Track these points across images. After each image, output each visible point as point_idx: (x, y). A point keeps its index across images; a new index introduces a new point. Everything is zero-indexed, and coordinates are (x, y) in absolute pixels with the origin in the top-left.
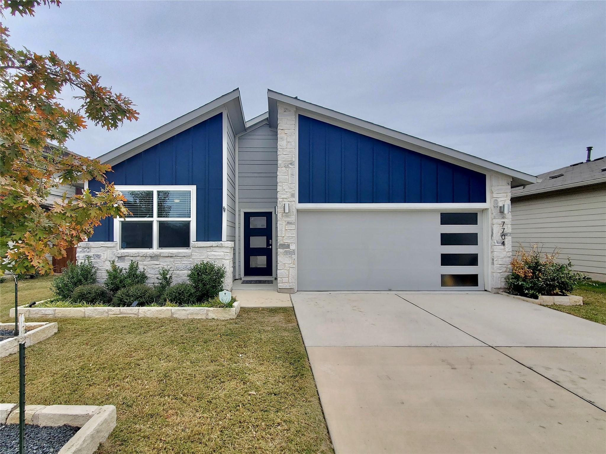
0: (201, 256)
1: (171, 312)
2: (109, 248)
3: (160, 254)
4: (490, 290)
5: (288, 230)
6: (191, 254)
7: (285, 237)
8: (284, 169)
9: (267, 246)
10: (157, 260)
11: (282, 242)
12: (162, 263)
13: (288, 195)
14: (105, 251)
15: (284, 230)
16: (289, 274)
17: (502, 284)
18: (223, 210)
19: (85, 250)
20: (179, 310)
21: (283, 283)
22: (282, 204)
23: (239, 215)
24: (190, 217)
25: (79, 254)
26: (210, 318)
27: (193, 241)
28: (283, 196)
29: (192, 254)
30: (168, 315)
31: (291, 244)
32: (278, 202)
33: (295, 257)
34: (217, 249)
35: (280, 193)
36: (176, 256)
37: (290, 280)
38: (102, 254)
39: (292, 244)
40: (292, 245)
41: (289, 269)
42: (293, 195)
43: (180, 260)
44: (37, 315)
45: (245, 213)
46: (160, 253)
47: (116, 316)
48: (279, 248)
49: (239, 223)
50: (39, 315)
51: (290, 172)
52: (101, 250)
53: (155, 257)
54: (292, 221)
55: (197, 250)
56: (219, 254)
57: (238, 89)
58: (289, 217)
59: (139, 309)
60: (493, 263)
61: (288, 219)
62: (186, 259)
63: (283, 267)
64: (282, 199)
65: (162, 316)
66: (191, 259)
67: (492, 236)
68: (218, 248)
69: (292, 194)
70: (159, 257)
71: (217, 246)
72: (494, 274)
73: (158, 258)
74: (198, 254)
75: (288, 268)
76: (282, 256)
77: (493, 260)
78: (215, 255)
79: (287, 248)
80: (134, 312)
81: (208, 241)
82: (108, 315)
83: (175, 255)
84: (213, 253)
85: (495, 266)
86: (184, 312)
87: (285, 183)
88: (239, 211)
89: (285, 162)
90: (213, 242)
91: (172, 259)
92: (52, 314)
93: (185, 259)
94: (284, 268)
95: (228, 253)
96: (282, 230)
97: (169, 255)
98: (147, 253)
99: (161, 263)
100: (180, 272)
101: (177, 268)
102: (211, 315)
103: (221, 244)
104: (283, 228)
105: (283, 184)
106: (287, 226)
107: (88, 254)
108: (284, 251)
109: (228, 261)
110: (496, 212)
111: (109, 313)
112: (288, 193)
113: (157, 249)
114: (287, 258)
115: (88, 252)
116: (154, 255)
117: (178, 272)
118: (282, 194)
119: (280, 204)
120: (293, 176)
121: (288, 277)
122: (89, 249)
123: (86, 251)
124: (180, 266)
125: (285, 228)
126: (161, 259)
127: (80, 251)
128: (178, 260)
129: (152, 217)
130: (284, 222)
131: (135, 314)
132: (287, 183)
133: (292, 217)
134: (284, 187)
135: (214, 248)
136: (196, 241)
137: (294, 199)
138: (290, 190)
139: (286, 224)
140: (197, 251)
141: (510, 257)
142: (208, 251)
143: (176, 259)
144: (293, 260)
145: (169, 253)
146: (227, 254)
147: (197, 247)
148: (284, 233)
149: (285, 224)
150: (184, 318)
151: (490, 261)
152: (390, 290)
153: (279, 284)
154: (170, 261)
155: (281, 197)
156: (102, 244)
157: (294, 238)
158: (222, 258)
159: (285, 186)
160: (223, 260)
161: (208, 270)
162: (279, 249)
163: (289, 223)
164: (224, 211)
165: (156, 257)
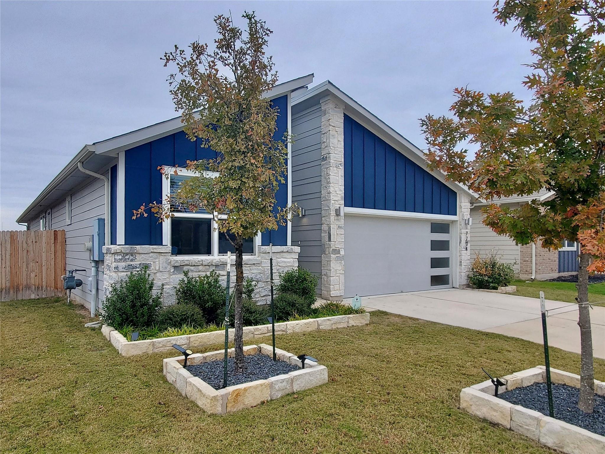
1: (318, 324)
2: (162, 254)
4: (458, 287)
5: (339, 235)
7: (337, 242)
8: (335, 169)
10: (223, 270)
11: (334, 247)
13: (339, 198)
14: (155, 259)
15: (336, 234)
16: (340, 281)
17: (464, 281)
19: (127, 257)
20: (324, 320)
21: (334, 291)
25: (118, 263)
26: (350, 325)
27: (258, 246)
28: (335, 198)
29: (262, 260)
30: (314, 327)
31: (341, 250)
32: (331, 204)
33: (343, 263)
35: (332, 195)
37: (340, 287)
38: (152, 263)
41: (340, 276)
42: (342, 198)
43: (248, 268)
44: (165, 348)
46: (220, 260)
47: (263, 335)
50: (168, 348)
51: (340, 174)
52: (151, 257)
53: (218, 265)
54: (342, 225)
57: (313, 74)
58: (339, 221)
59: (287, 325)
60: (461, 265)
61: (339, 223)
63: (335, 274)
64: (334, 201)
65: (310, 329)
66: (260, 268)
67: (460, 243)
68: (287, 253)
69: (342, 196)
71: (284, 252)
72: (462, 273)
73: (224, 267)
75: (339, 274)
76: (334, 262)
77: (461, 262)
78: (285, 262)
79: (337, 254)
80: (282, 328)
82: (254, 336)
84: (283, 259)
85: (463, 267)
86: (328, 323)
89: (336, 162)
90: (284, 247)
92: (185, 344)
93: (254, 267)
96: (334, 235)
98: (212, 260)
102: (352, 323)
103: (286, 249)
104: (334, 232)
105: (335, 185)
106: (338, 231)
107: (131, 263)
108: (336, 257)
110: (463, 223)
111: (255, 333)
112: (338, 195)
113: (218, 256)
114: (338, 264)
115: (132, 260)
116: (221, 263)
118: (334, 196)
120: (342, 178)
121: (339, 284)
122: (132, 255)
123: (128, 259)
125: (336, 232)
127: (119, 259)
130: (336, 225)
131: (283, 331)
132: (338, 185)
133: (342, 221)
134: (335, 189)
135: (284, 254)
136: (263, 245)
137: (341, 201)
138: (340, 193)
141: (469, 260)
142: (277, 257)
144: (343, 266)
147: (265, 252)
148: (336, 237)
149: (336, 227)
150: (329, 328)
151: (459, 263)
152: (402, 292)
153: (332, 292)
155: (333, 199)
156: (153, 249)
157: (343, 243)
158: (291, 265)
159: (337, 187)
162: (332, 255)
163: (339, 227)
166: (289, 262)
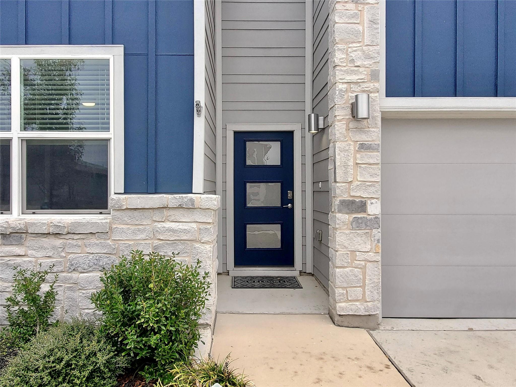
0: (138, 233)
3: (26, 227)
5: (363, 166)
6: (111, 228)
7: (356, 183)
9: (282, 204)
10: (20, 243)
11: (346, 197)
12: (33, 252)
13: (363, 75)
15: (351, 163)
16: (364, 278)
18: (195, 109)
21: (348, 301)
22: (346, 97)
23: (224, 137)
24: (108, 129)
27: (115, 193)
28: (349, 78)
29: (114, 226)
31: (369, 202)
32: (337, 92)
33: (377, 233)
34: (177, 214)
35: (341, 70)
36: (69, 233)
37: (368, 293)
39: (373, 201)
40: (372, 203)
41: (366, 264)
42: (374, 76)
43: (80, 243)
45: (236, 133)
46: (27, 225)
48: (340, 211)
49: (224, 155)
51: (366, 17)
53: (13, 234)
54: (373, 141)
55: (126, 216)
56: (186, 228)
58: (365, 132)
61: (363, 138)
62: (97, 242)
63: (349, 261)
64: (345, 86)
66: (109, 242)
68: (181, 211)
69: (372, 71)
70: (24, 235)
71: (180, 207)
73: (21, 237)
74: (129, 226)
75: (363, 263)
76: (348, 232)
78: (175, 231)
79: (359, 212)
81: (156, 193)
83: (66, 230)
84: (168, 225)
87: (355, 45)
88: (224, 129)
90: (170, 196)
91: (58, 242)
93: (94, 240)
94: (352, 262)
95: (209, 226)
96: (346, 166)
97: (51, 230)
99: (30, 252)
100: (82, 275)
101: (72, 265)
103: (192, 200)
104: (349, 160)
105: (350, 45)
106: (358, 156)
108: (351, 219)
109: (208, 247)
112: (361, 69)
113: (22, 214)
114: (359, 238)
116: (11, 230)
117: (75, 275)
118: (347, 72)
119: (342, 97)
120: (375, 26)
121: (363, 287)
124: (81, 261)
125: (355, 159)
126: (30, 241)
128: (74, 242)
129: (9, 129)
130: (352, 143)
132: (359, 45)
133: (374, 131)
134: (351, 55)
135: (171, 212)
136: (125, 193)
137: (377, 85)
138: (366, 63)
139: (357, 148)
140: (126, 219)
142: (154, 219)
143: (70, 241)
144: (376, 242)
145: (49, 225)
146: (206, 229)
147: (127, 209)
148: (352, 171)
149: (355, 148)
153: (340, 304)
154: (54, 248)
155: (343, 79)
157: (377, 185)
158: (191, 238)
159: (355, 51)
160: (197, 245)
161: (155, 282)
162: (340, 215)
163: (363, 147)
164: (199, 111)
165: (17, 235)
166: (185, 231)
